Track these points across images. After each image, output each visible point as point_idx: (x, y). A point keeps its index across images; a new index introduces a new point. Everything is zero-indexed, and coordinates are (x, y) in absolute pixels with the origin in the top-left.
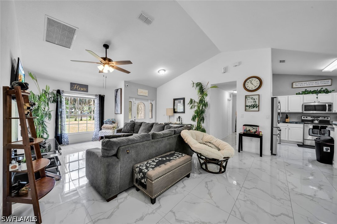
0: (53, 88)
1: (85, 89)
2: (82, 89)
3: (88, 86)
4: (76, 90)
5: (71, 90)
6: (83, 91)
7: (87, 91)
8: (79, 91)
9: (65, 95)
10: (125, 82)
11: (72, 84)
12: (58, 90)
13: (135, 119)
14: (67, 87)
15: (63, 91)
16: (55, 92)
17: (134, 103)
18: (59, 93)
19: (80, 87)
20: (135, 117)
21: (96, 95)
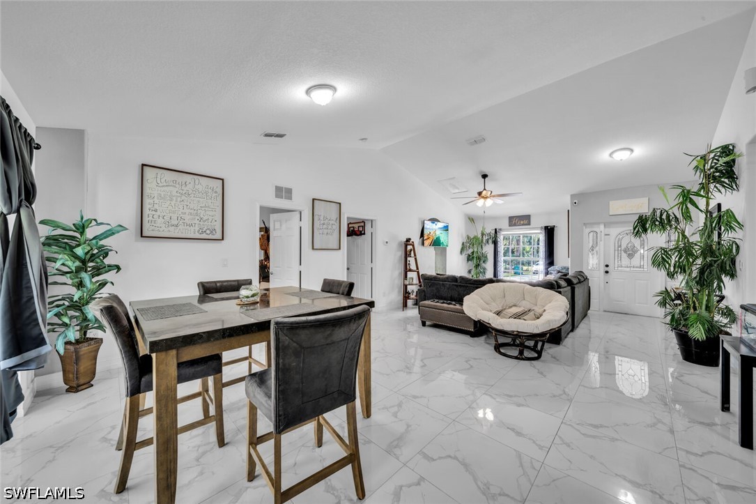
0: (489, 229)
1: (526, 222)
2: (522, 222)
3: (530, 216)
4: (515, 225)
5: (510, 226)
6: (523, 225)
7: (529, 224)
8: (518, 225)
9: (503, 233)
10: (573, 196)
11: (511, 218)
12: (496, 229)
13: (607, 269)
14: (505, 224)
15: (500, 229)
16: (494, 232)
17: (603, 235)
18: (496, 232)
19: (521, 220)
20: (607, 266)
21: (542, 228)
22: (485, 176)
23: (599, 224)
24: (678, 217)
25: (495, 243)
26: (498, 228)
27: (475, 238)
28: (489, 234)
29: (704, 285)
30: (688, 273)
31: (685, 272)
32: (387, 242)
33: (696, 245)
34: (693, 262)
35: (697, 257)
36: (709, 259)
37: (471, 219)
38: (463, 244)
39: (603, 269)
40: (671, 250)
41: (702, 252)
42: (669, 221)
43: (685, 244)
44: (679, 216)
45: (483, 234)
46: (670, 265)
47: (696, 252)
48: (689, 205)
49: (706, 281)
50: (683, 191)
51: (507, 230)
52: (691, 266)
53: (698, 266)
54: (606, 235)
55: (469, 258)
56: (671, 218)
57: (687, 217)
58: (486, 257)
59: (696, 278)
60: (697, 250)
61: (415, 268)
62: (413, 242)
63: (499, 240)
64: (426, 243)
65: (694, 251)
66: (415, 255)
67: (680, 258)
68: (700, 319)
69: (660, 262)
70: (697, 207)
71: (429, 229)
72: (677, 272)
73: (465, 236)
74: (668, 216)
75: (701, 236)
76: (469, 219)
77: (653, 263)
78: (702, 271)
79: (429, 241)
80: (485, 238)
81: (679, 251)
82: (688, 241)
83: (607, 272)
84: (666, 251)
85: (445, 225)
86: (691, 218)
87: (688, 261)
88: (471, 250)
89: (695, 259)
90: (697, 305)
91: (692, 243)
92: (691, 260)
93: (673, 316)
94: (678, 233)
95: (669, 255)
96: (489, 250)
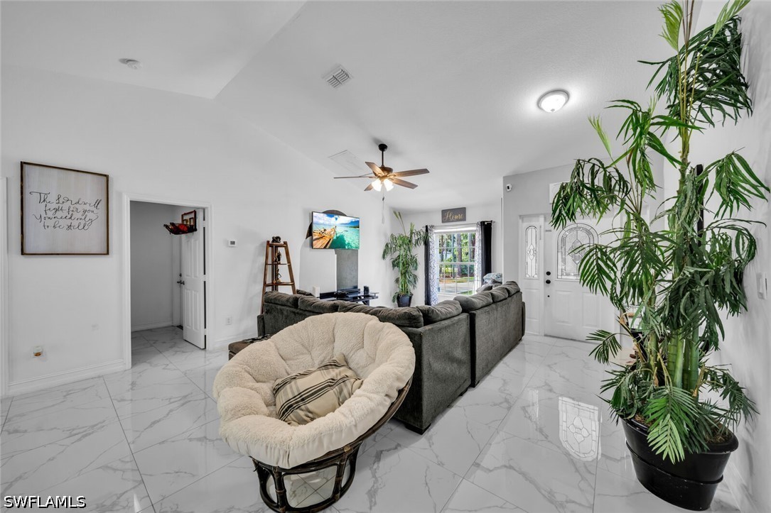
0: (419, 227)
1: (460, 216)
2: (456, 217)
3: (465, 208)
4: (448, 221)
5: (443, 222)
6: (458, 220)
7: (464, 219)
8: (453, 221)
9: (436, 231)
10: (506, 179)
11: (444, 212)
12: (427, 226)
13: (548, 278)
14: (437, 219)
15: (432, 226)
16: (424, 230)
17: (542, 231)
18: (427, 230)
19: (454, 214)
20: (548, 273)
21: (478, 224)
22: (383, 147)
23: (537, 215)
24: (627, 178)
25: (427, 244)
26: (429, 224)
27: (403, 238)
28: (419, 233)
29: (678, 326)
30: (646, 298)
31: (641, 294)
32: (233, 243)
33: (663, 238)
34: (657, 276)
35: (664, 266)
36: (689, 270)
37: (398, 214)
38: (387, 245)
39: (543, 277)
40: (614, 250)
41: (674, 253)
42: (610, 189)
43: (640, 237)
44: (629, 176)
45: (412, 233)
46: (613, 282)
47: (662, 254)
48: (649, 150)
49: (684, 319)
50: (635, 113)
51: (440, 227)
52: (653, 283)
53: (667, 285)
54: (547, 231)
55: (395, 264)
56: (613, 182)
57: (646, 178)
58: (416, 261)
59: (662, 309)
60: (664, 250)
61: (289, 280)
62: (285, 243)
63: (430, 240)
64: (318, 244)
65: (658, 253)
66: (289, 261)
67: (631, 267)
68: (672, 408)
69: (594, 276)
70: (663, 152)
71: (323, 224)
72: (627, 295)
73: (389, 235)
74: (608, 179)
75: (672, 221)
76: (395, 213)
77: (583, 275)
78: (675, 296)
79: (324, 242)
80: (415, 238)
81: (628, 253)
82: (647, 230)
83: (548, 282)
84: (604, 254)
85: (354, 220)
86: (651, 180)
87: (647, 273)
88: (397, 254)
89: (661, 269)
90: (666, 374)
91: (656, 235)
92: (652, 271)
93: (618, 390)
94: (628, 213)
95: (611, 260)
96: (419, 252)
